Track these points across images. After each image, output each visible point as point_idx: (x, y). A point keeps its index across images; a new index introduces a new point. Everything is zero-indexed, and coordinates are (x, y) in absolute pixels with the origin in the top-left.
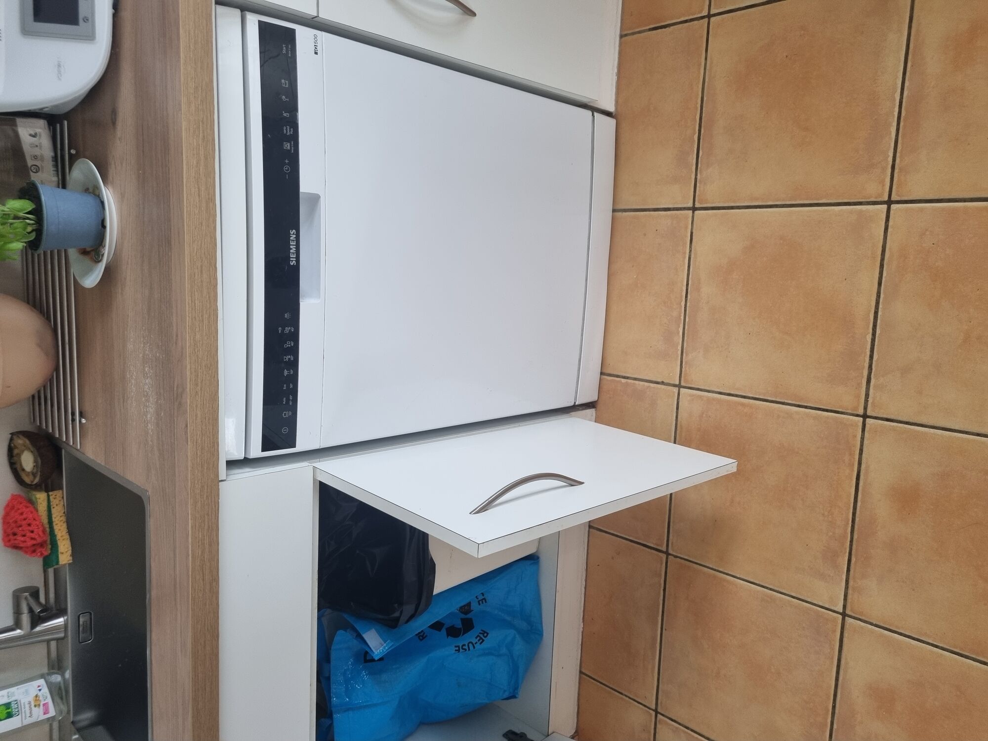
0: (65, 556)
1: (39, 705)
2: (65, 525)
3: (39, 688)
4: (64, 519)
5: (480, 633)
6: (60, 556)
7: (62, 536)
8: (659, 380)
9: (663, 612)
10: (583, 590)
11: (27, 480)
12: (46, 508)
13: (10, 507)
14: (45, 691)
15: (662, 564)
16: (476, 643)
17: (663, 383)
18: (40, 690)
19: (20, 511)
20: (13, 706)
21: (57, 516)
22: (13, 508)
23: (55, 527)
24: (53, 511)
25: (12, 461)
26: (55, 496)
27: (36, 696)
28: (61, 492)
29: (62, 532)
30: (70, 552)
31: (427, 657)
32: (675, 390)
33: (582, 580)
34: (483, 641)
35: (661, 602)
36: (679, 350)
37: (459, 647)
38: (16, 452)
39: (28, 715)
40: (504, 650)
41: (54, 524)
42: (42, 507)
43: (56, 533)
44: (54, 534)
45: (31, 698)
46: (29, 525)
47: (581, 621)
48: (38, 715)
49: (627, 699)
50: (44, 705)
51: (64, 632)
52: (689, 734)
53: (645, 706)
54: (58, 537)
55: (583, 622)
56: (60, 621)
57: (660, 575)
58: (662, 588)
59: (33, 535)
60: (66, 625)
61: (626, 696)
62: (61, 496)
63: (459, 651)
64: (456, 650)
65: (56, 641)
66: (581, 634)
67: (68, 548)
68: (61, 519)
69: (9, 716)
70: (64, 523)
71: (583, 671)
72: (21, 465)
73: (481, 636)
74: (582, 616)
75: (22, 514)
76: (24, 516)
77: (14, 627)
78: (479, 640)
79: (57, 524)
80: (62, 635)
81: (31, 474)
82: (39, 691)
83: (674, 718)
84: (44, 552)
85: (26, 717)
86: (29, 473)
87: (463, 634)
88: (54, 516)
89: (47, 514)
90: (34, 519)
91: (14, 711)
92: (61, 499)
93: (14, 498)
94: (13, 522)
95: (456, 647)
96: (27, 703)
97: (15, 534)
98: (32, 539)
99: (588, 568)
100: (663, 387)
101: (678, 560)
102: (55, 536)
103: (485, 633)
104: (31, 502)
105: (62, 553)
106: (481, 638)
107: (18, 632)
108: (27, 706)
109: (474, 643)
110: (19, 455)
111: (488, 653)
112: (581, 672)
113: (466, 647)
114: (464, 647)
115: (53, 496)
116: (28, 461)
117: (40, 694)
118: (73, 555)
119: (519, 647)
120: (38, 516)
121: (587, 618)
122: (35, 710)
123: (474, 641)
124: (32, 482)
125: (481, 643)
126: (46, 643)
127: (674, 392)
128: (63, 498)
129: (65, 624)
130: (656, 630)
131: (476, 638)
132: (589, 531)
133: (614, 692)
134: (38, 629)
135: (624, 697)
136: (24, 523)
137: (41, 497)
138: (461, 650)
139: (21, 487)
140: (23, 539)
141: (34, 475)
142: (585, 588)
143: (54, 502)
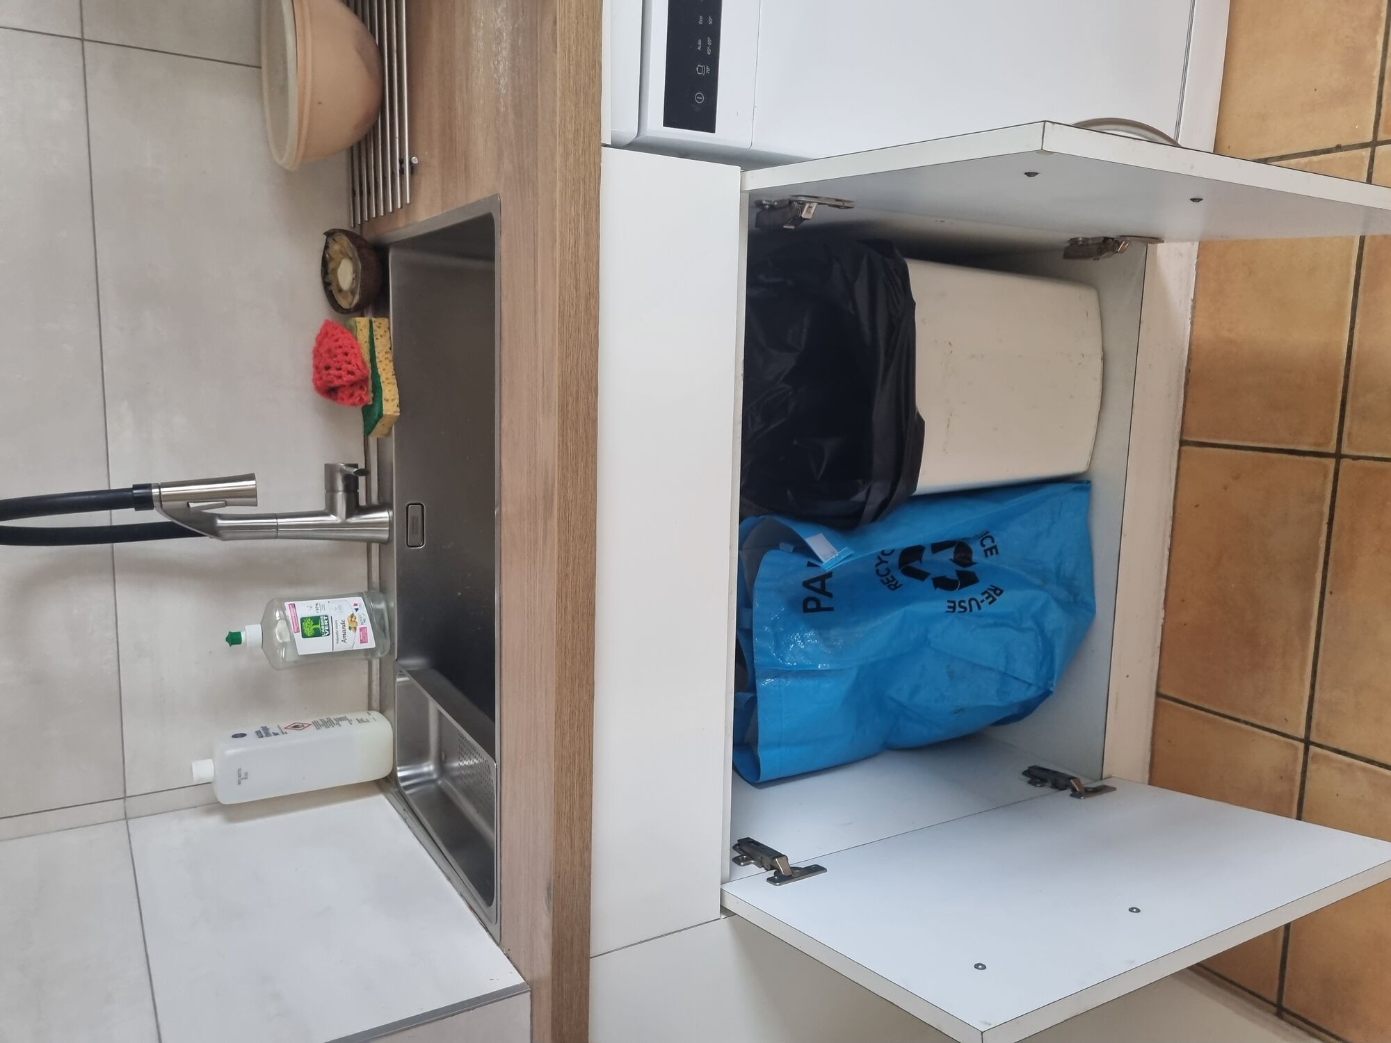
0: (390, 405)
1: (355, 629)
2: (391, 365)
3: (356, 607)
4: (390, 356)
5: (989, 589)
6: (384, 403)
7: (387, 379)
8: (1332, 145)
9: (1326, 563)
10: (1167, 553)
11: (345, 304)
12: (367, 339)
13: (325, 334)
14: (363, 612)
15: (1325, 476)
16: (982, 601)
17: (1339, 148)
18: (357, 610)
19: (335, 338)
20: (323, 622)
21: (382, 351)
22: (327, 333)
23: (379, 365)
24: (377, 343)
25: (327, 280)
26: (380, 324)
27: (352, 616)
28: (386, 320)
29: (387, 373)
30: (397, 401)
31: (903, 610)
32: (1364, 153)
33: (1164, 535)
34: (994, 600)
35: (1323, 546)
36: (1374, 77)
37: (954, 602)
38: (331, 266)
39: (341, 638)
40: (1029, 623)
41: (377, 360)
42: (363, 336)
43: (379, 373)
44: (377, 373)
45: (345, 616)
46: (346, 354)
47: (1162, 605)
48: (353, 642)
49: (1249, 728)
50: (361, 629)
51: (388, 532)
52: (1375, 772)
53: (1284, 735)
54: (382, 379)
55: (1165, 608)
56: (384, 516)
57: (1321, 499)
58: (1326, 520)
59: (350, 367)
60: (390, 524)
61: (1246, 723)
62: (388, 326)
63: (954, 608)
64: (949, 607)
65: (378, 545)
66: (1160, 628)
67: (394, 395)
68: (387, 356)
69: (318, 633)
70: (390, 361)
71: (1162, 691)
72: (338, 285)
73: (992, 593)
74: (1163, 598)
75: (337, 340)
76: (340, 343)
77: (326, 511)
78: (987, 598)
79: (380, 361)
80: (385, 536)
81: (349, 294)
82: (355, 611)
83: (1343, 749)
84: (363, 396)
85: (338, 639)
86: (346, 292)
87: (960, 588)
88: (377, 350)
89: (369, 348)
90: (352, 348)
91: (324, 628)
92: (386, 329)
93: (327, 324)
94: (325, 352)
95: (949, 601)
96: (339, 622)
97: (327, 368)
98: (350, 373)
99: (1177, 515)
100: (1339, 154)
101: (1361, 461)
102: (379, 376)
103: (998, 591)
104: (352, 330)
105: (387, 400)
106: (990, 596)
107: (332, 519)
108: (340, 626)
109: (979, 602)
110: (335, 270)
111: (1001, 621)
112: (1158, 695)
113: (966, 605)
114: (962, 604)
115: (377, 324)
116: (346, 274)
117: (356, 614)
118: (401, 405)
119: (1055, 618)
120: (357, 344)
121: (1172, 601)
122: (349, 633)
123: (980, 598)
124: (351, 304)
125: (990, 603)
126: (365, 544)
127: (1363, 158)
128: (389, 328)
129: (390, 520)
130: (1311, 598)
131: (983, 594)
132: (1180, 451)
133: (1221, 719)
134: (354, 520)
135: (1243, 726)
136: (339, 351)
137: (362, 322)
138: (958, 609)
139: (336, 313)
140: (337, 373)
141: (353, 292)
142: (1170, 550)
143: (378, 332)
